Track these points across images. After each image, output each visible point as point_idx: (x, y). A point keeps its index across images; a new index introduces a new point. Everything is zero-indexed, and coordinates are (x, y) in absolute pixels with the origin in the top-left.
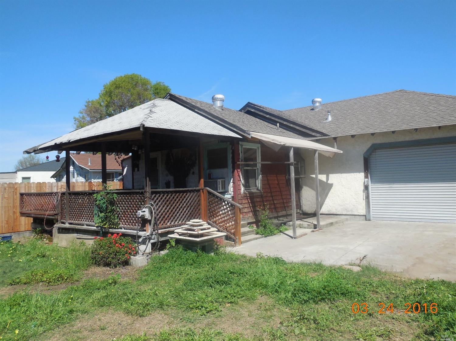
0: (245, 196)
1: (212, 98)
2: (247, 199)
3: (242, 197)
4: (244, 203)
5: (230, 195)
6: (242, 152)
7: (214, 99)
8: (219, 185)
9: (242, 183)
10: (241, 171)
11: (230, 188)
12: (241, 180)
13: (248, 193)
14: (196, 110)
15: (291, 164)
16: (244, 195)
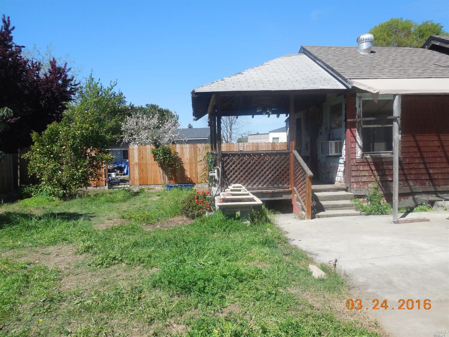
0: (364, 162)
1: (358, 39)
2: (369, 165)
3: (357, 162)
4: (361, 169)
5: (343, 160)
6: (360, 106)
7: (359, 41)
8: (331, 147)
9: (358, 145)
10: (358, 130)
11: (343, 152)
12: (356, 141)
13: (371, 158)
14: (317, 61)
15: (395, 119)
16: (362, 160)
